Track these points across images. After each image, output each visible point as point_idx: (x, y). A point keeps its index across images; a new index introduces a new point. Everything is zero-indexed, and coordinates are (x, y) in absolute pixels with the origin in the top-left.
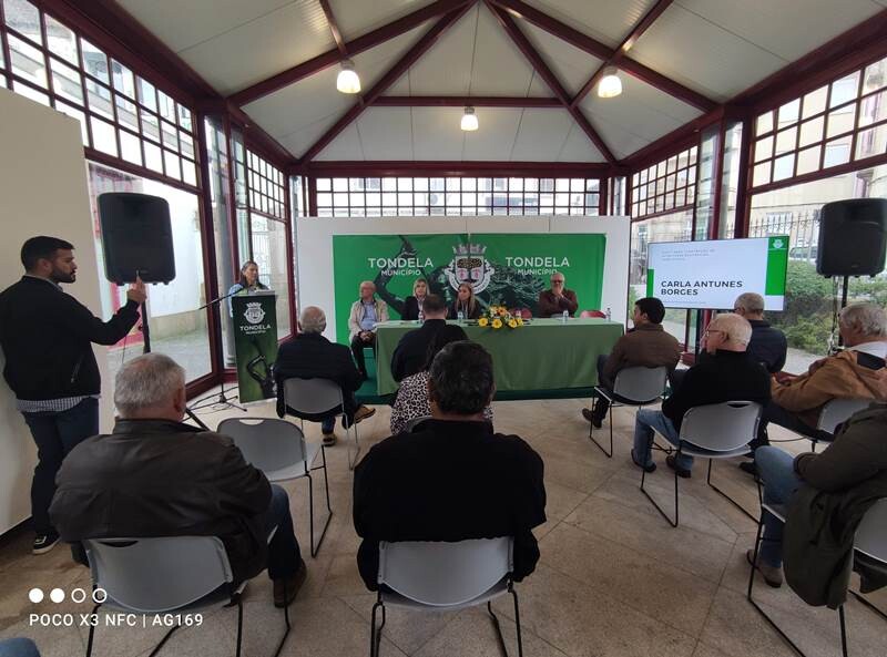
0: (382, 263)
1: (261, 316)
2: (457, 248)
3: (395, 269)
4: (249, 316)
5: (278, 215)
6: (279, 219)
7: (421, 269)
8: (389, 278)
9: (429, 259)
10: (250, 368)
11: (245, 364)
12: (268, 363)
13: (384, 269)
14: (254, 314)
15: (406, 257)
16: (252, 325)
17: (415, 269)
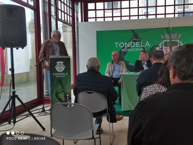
0: (122, 45)
1: (63, 68)
2: (164, 36)
3: (129, 48)
4: (57, 68)
5: (69, 22)
6: (69, 24)
7: (143, 48)
8: (125, 53)
9: (147, 42)
10: (57, 95)
11: (55, 93)
12: (66, 92)
13: (123, 48)
14: (60, 67)
15: (135, 41)
16: (59, 73)
17: (140, 48)
